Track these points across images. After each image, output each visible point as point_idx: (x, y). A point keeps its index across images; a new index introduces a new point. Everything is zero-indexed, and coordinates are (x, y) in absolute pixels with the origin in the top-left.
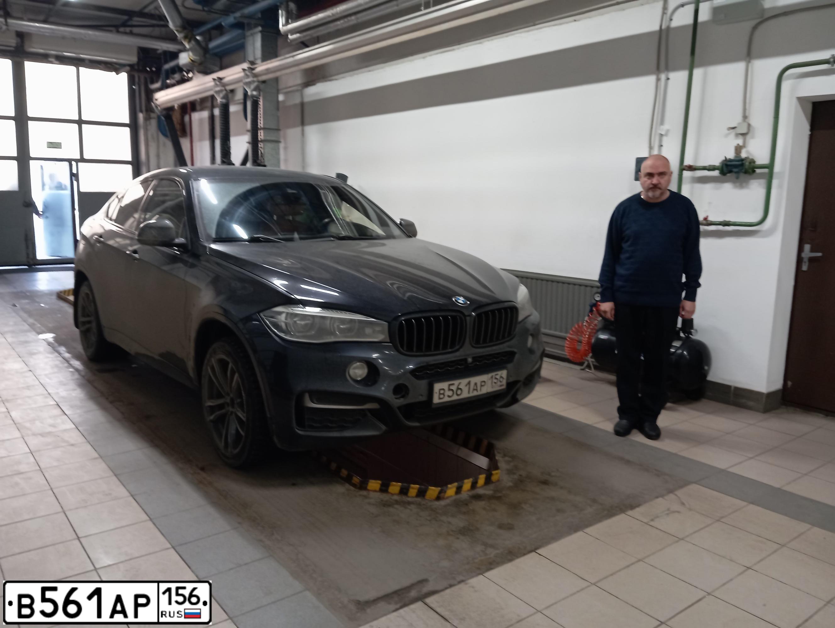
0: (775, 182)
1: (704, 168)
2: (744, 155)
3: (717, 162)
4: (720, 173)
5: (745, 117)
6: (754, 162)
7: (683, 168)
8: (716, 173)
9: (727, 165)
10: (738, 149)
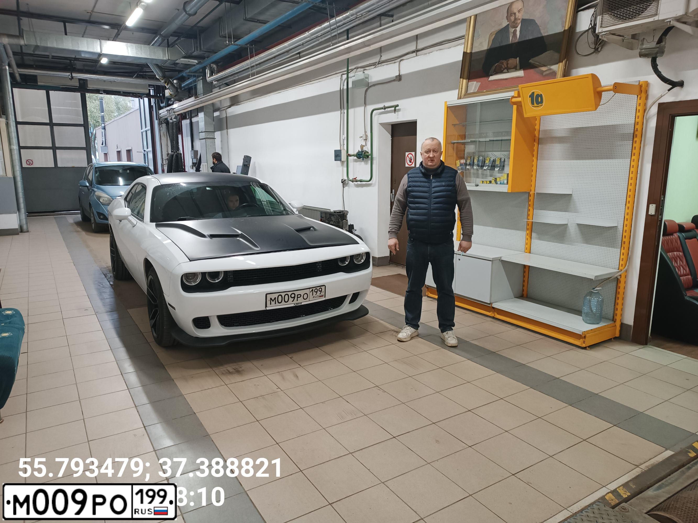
0: (375, 162)
1: (353, 155)
2: (365, 149)
3: (355, 153)
4: (357, 157)
5: (365, 132)
6: (368, 153)
7: (348, 155)
8: (356, 158)
9: (358, 154)
10: (362, 147)
